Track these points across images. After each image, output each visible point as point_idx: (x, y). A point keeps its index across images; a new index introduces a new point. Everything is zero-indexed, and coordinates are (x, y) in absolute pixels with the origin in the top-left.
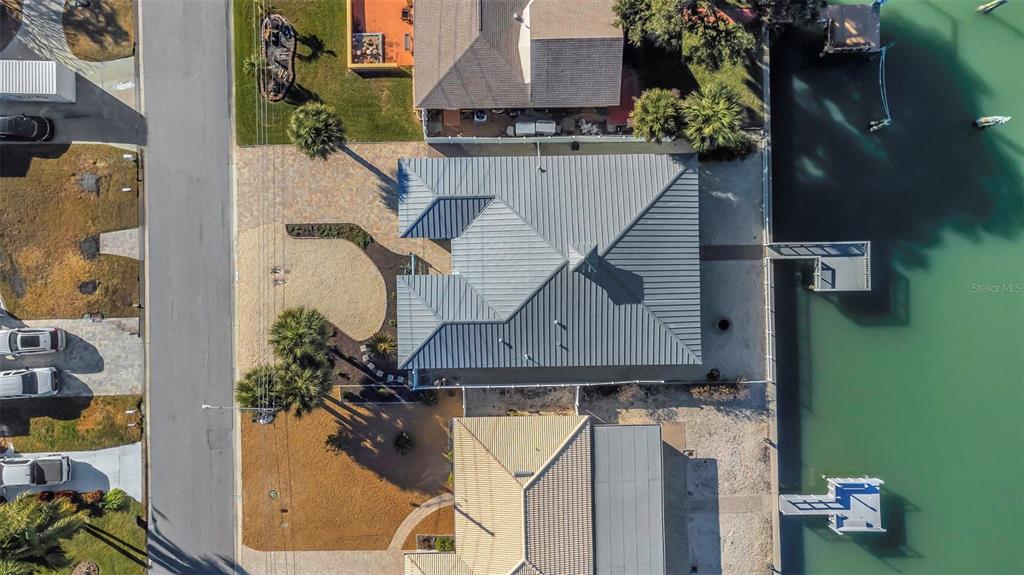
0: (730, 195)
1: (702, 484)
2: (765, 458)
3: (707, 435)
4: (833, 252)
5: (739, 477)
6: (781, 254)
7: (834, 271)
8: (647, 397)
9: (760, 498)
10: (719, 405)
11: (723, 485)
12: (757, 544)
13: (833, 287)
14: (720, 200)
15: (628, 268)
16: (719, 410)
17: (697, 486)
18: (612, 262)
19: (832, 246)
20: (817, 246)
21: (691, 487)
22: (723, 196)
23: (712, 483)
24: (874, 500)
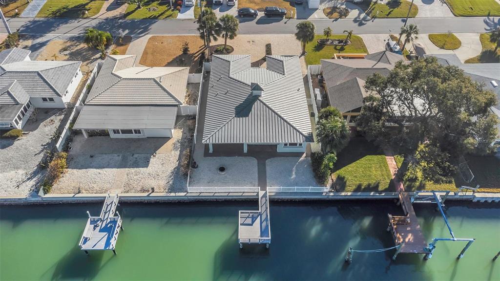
0: (294, 176)
1: (136, 160)
2: (143, 190)
3: (162, 163)
4: (264, 224)
5: (135, 177)
6: (262, 198)
7: (251, 225)
8: (187, 139)
9: (120, 188)
10: (177, 168)
11: (133, 170)
12: (95, 186)
13: (241, 224)
14: (292, 171)
15: (253, 110)
16: (175, 168)
17: (136, 158)
18: (256, 103)
19: (267, 226)
20: (267, 216)
21: (136, 156)
22: (294, 173)
23: (136, 165)
24: (101, 246)
